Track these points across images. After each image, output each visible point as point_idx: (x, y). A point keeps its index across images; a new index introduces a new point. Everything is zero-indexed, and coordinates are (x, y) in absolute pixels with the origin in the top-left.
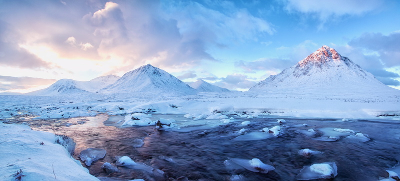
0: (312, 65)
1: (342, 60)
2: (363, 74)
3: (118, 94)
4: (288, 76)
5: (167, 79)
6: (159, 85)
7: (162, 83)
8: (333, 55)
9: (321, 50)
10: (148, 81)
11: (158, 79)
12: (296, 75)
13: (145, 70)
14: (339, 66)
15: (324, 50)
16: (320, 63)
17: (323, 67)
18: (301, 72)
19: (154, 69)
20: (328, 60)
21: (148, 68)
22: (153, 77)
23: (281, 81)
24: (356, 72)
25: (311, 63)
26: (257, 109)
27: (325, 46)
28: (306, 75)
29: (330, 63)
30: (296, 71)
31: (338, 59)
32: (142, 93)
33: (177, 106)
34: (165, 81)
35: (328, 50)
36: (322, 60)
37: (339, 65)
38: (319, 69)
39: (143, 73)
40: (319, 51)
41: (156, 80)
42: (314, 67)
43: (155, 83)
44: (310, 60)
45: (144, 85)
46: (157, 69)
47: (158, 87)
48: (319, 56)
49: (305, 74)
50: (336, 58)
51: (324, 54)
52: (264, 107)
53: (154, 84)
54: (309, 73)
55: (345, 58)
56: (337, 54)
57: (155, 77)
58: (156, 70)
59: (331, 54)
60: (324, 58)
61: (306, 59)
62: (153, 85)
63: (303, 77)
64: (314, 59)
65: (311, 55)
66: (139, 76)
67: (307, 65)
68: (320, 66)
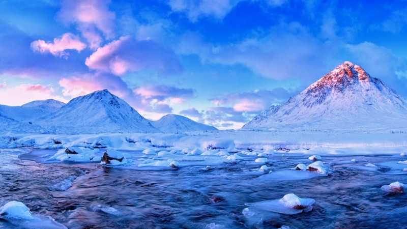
0: (329, 90)
1: (372, 81)
2: (400, 102)
3: (60, 127)
4: (297, 106)
5: (126, 113)
6: (116, 120)
7: (121, 117)
8: (359, 75)
9: (342, 67)
10: (103, 112)
11: (115, 111)
12: (308, 105)
13: (100, 98)
14: (368, 90)
15: (346, 67)
16: (341, 86)
17: (346, 91)
18: (314, 100)
19: (112, 97)
20: (352, 81)
21: (105, 95)
22: (109, 108)
23: (287, 113)
24: (391, 99)
25: (329, 86)
26: (269, 144)
27: (348, 62)
28: (322, 104)
29: (356, 87)
30: (308, 99)
31: (366, 80)
32: (93, 128)
33: (135, 140)
34: (124, 115)
35: (351, 68)
36: (343, 82)
37: (367, 88)
38: (340, 94)
39: (97, 100)
40: (340, 69)
41: (113, 112)
42: (333, 91)
43: (111, 115)
44: (326, 81)
45: (97, 117)
46: (116, 98)
47: (115, 122)
48: (339, 76)
49: (320, 102)
50: (363, 79)
51: (346, 73)
52: (279, 142)
53: (110, 117)
54: (326, 101)
55: (376, 79)
56: (365, 73)
57: (112, 107)
58: (114, 99)
59: (357, 73)
60: (347, 78)
61: (320, 80)
62: (109, 119)
63: (318, 106)
64: (333, 80)
65: (328, 74)
66: (91, 104)
67: (322, 89)
68: (341, 90)
